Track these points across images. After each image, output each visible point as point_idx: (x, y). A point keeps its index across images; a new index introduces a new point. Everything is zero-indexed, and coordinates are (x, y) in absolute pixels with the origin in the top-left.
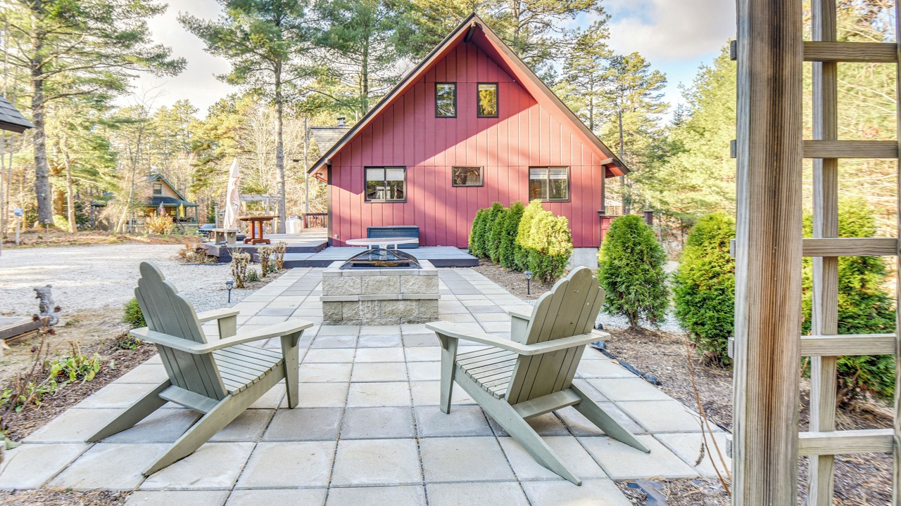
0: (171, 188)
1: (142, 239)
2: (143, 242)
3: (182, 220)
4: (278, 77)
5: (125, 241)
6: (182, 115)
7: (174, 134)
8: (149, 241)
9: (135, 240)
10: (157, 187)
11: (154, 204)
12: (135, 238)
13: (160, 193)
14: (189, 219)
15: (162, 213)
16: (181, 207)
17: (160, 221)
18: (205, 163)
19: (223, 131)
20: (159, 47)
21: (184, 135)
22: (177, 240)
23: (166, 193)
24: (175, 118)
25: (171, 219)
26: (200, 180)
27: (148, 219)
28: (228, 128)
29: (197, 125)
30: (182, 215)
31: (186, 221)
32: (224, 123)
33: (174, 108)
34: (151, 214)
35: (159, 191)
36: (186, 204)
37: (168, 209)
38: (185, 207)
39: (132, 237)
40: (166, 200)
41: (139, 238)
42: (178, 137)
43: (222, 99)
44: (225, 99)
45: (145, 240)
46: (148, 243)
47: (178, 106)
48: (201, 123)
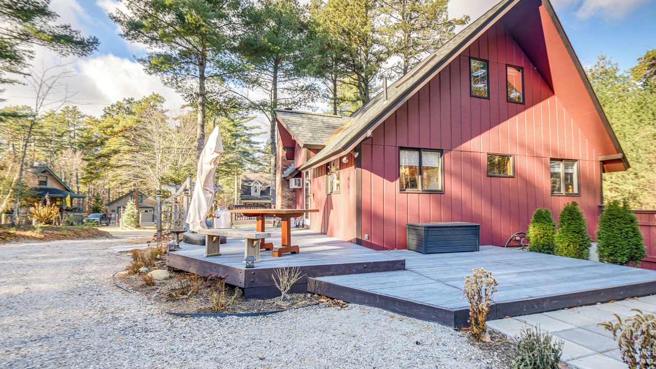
0: (58, 181)
1: (34, 235)
2: (35, 238)
3: (68, 210)
4: (202, 71)
5: (8, 239)
6: (69, 119)
7: (60, 134)
8: (43, 236)
9: (23, 237)
10: (43, 179)
11: (40, 195)
12: (23, 233)
13: (46, 184)
14: (75, 209)
15: (48, 203)
16: (68, 198)
17: (46, 211)
18: (97, 158)
19: (120, 129)
20: (66, 27)
21: (70, 136)
22: (76, 233)
23: (51, 184)
24: (62, 120)
25: (57, 209)
26: (91, 173)
27: (32, 209)
28: (125, 127)
29: (92, 122)
30: (69, 205)
31: (72, 211)
32: (120, 122)
33: (61, 112)
34: (36, 204)
35: (45, 183)
36: (73, 195)
37: (53, 200)
38: (72, 199)
39: (18, 233)
40: (51, 191)
41: (28, 233)
42: (64, 138)
43: (118, 102)
44: (122, 102)
45: (38, 236)
46: (41, 239)
47: (66, 111)
48: (96, 121)
